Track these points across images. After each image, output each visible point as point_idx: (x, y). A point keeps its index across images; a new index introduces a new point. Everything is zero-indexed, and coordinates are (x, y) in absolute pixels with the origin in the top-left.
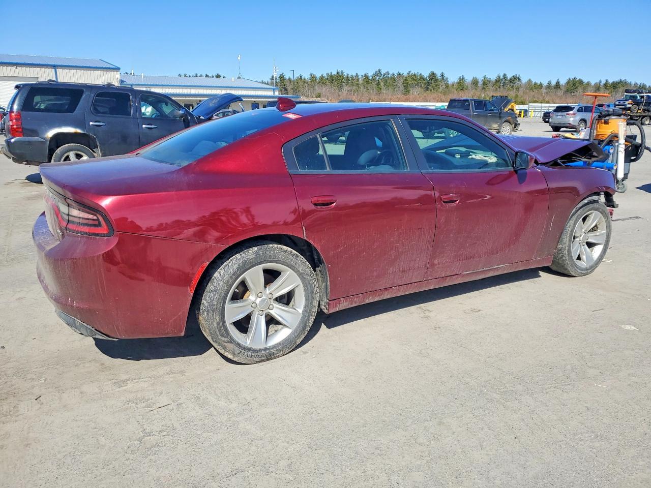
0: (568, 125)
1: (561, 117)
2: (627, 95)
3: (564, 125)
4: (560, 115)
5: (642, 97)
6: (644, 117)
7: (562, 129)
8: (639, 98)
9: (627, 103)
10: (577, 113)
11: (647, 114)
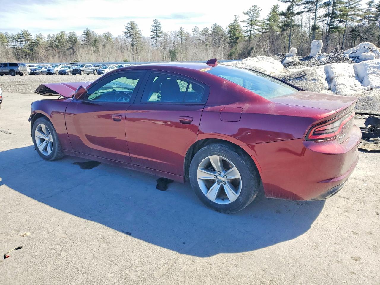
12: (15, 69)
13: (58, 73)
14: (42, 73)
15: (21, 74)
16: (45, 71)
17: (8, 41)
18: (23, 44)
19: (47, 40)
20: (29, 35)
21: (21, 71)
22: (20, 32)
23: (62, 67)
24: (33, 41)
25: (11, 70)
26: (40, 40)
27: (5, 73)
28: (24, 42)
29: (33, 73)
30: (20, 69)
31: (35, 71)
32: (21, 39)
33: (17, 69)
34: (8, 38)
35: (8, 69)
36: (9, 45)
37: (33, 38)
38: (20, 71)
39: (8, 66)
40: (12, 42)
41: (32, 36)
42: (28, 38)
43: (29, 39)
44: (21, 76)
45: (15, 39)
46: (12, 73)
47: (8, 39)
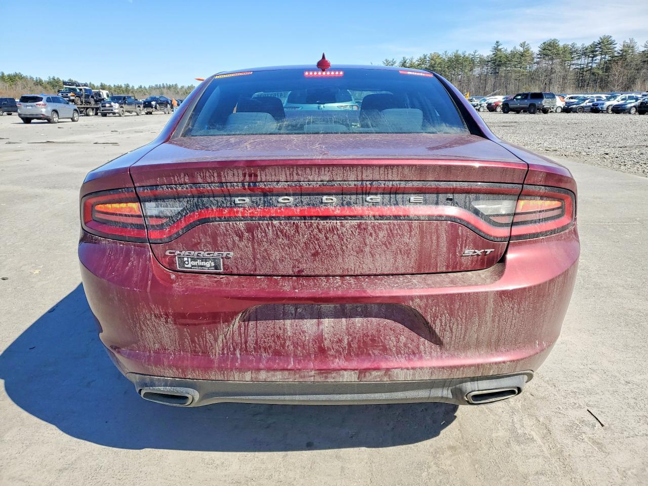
0: (42, 116)
1: (30, 108)
2: (66, 88)
3: (37, 116)
4: (29, 106)
5: (81, 90)
6: (87, 108)
7: (32, 121)
8: (78, 90)
9: (69, 95)
10: (47, 103)
11: (88, 106)
12: (537, 102)
13: (610, 110)
14: (583, 110)
15: (545, 111)
16: (589, 106)
17: (572, 58)
18: (597, 61)
19: (643, 49)
20: (610, 44)
21: (545, 107)
22: (597, 40)
23: (622, 100)
24: (616, 54)
25: (531, 105)
26: (630, 51)
27: (522, 108)
28: (599, 57)
29: (567, 110)
30: (545, 103)
31: (571, 106)
32: (594, 53)
33: (539, 103)
34: (575, 51)
35: (526, 103)
36: (573, 64)
37: (616, 49)
38: (543, 106)
39: (529, 97)
40: (579, 59)
41: (615, 46)
42: (608, 49)
43: (610, 50)
44: (545, 115)
45: (585, 54)
46: (531, 109)
47: (574, 55)
